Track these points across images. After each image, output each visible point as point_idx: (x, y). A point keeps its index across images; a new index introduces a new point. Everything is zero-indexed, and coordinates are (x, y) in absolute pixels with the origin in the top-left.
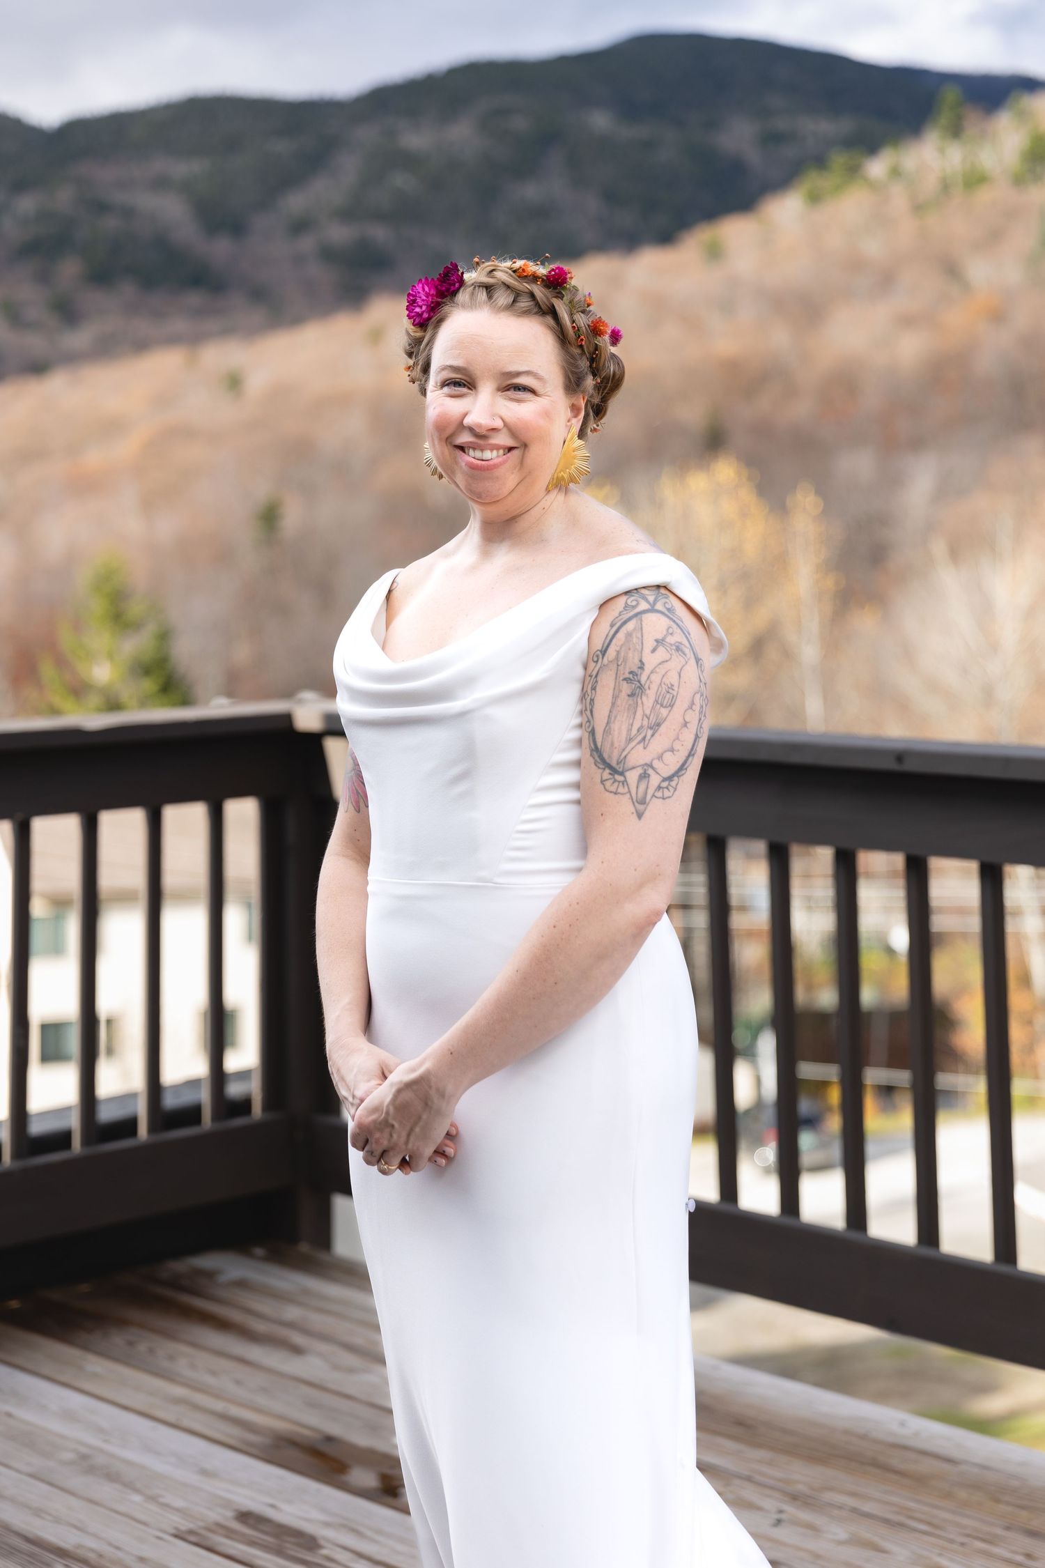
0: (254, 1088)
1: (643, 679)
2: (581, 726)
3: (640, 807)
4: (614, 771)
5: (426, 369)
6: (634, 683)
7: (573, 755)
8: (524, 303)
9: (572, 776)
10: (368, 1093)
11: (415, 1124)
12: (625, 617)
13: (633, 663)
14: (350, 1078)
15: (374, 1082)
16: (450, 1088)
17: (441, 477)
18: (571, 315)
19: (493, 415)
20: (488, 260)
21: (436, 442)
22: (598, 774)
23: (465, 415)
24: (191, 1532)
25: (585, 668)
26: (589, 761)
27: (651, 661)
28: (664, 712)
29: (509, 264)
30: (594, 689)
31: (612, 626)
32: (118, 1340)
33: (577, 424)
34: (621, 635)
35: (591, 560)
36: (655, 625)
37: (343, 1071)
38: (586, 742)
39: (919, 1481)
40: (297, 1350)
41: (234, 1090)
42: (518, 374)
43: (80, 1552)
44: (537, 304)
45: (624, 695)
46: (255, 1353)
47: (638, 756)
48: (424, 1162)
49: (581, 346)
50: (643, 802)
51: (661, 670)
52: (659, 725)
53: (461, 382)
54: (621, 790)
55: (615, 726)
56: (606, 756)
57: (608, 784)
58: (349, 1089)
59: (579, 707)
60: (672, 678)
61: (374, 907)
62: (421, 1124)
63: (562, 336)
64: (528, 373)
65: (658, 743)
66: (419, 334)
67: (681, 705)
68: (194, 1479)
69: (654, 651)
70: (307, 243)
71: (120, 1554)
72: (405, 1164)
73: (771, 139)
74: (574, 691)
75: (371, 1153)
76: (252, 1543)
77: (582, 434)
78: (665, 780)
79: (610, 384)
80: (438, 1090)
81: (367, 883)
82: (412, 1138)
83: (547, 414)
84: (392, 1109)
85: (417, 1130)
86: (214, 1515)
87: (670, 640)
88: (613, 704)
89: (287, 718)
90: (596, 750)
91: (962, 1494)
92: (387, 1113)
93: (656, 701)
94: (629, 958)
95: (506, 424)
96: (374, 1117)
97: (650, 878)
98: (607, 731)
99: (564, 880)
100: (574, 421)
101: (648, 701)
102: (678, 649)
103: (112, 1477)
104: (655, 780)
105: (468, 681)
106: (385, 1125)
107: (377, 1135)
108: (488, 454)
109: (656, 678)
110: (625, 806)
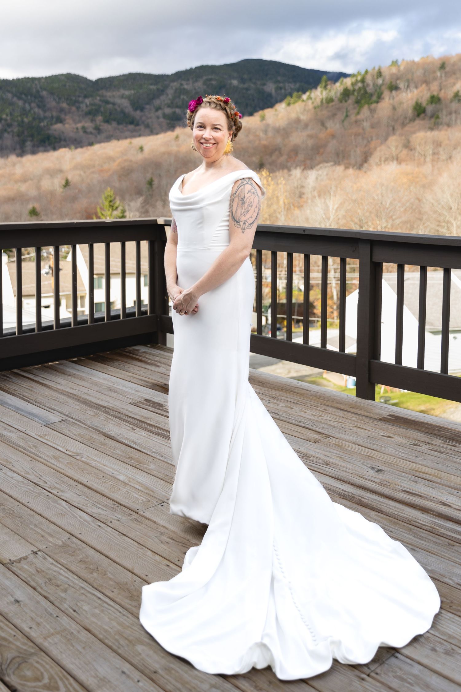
0: (148, 308)
1: (245, 200)
2: (229, 212)
3: (243, 231)
4: (237, 222)
5: (193, 123)
6: (243, 201)
7: (228, 218)
8: (218, 107)
9: (227, 223)
10: (177, 297)
11: (188, 304)
12: (241, 185)
13: (242, 196)
14: (172, 293)
15: (178, 294)
16: (197, 295)
17: (196, 150)
18: (230, 110)
19: (210, 135)
20: (209, 95)
21: (196, 142)
22: (233, 223)
23: (203, 135)
24: (134, 403)
25: (231, 197)
26: (231, 220)
27: (247, 196)
28: (250, 208)
29: (214, 97)
30: (233, 202)
31: (238, 187)
32: (116, 364)
33: (230, 138)
34: (240, 189)
35: (233, 171)
36: (248, 187)
37: (171, 292)
38: (230, 215)
39: (302, 395)
40: (158, 366)
41: (143, 309)
42: (216, 125)
43: (108, 407)
44: (222, 107)
45: (240, 204)
46: (148, 367)
47: (243, 218)
48: (190, 313)
49: (232, 119)
50: (244, 229)
51: (249, 198)
52: (248, 211)
53: (202, 126)
54: (239, 226)
55: (238, 211)
56: (235, 218)
57: (235, 225)
58: (172, 296)
59: (229, 207)
60: (252, 200)
61: (178, 254)
62: (190, 304)
63: (228, 116)
64: (219, 125)
65: (248, 216)
66: (191, 114)
67: (254, 207)
68: (134, 392)
69: (248, 193)
70: (160, 113)
71: (117, 407)
72: (186, 313)
73: (279, 89)
74: (228, 203)
75: (178, 310)
76: (148, 405)
77: (231, 141)
78: (249, 224)
79: (239, 129)
80: (194, 296)
81: (177, 249)
82: (187, 307)
83: (224, 135)
84: (183, 300)
85: (189, 305)
86: (139, 400)
87: (252, 191)
88: (237, 206)
89: (156, 221)
90: (233, 217)
91: (311, 397)
92: (182, 301)
93: (248, 206)
94: (240, 266)
95: (213, 138)
96: (179, 302)
97: (245, 248)
98: (236, 212)
99: (224, 248)
100: (230, 137)
101: (246, 205)
102: (253, 193)
103: (115, 392)
104: (247, 224)
105: (202, 200)
106: (181, 304)
107: (179, 306)
108: (209, 145)
109: (248, 200)
110: (240, 230)
